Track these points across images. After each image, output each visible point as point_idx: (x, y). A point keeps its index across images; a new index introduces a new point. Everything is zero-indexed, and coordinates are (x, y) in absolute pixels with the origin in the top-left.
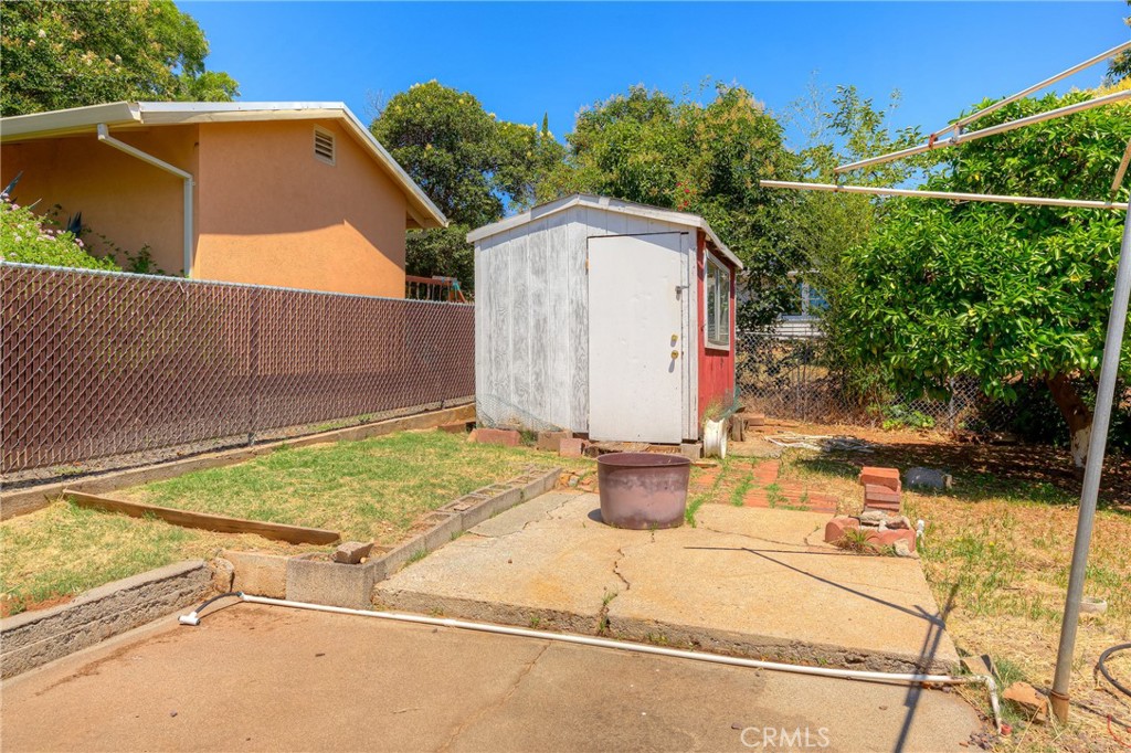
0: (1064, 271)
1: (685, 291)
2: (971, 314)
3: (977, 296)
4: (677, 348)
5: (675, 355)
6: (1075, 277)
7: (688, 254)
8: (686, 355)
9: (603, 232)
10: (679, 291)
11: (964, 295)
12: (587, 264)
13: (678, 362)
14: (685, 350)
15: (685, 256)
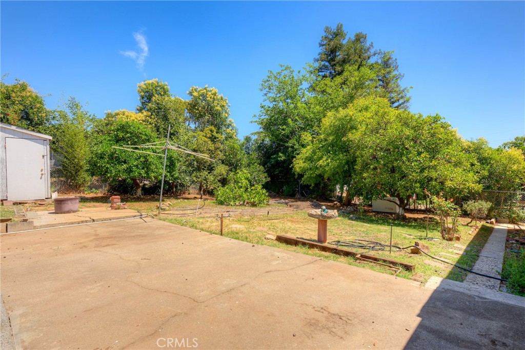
0: (140, 159)
1: (45, 157)
2: (125, 166)
3: (125, 162)
4: (43, 172)
5: (42, 174)
6: (142, 159)
7: (46, 146)
8: (46, 174)
9: (13, 136)
10: (43, 156)
11: (122, 162)
12: (5, 146)
13: (43, 176)
14: (46, 173)
15: (45, 147)
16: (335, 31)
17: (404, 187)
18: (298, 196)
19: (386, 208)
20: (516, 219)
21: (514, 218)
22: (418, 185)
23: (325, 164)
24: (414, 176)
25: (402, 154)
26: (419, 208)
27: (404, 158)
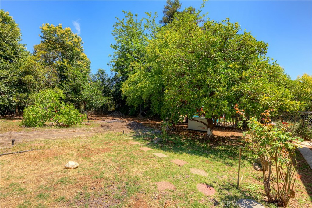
16: (174, 2)
17: (210, 106)
18: (140, 116)
19: (199, 127)
20: (308, 137)
21: (306, 135)
22: (225, 102)
23: (143, 85)
24: (221, 91)
25: (208, 65)
26: (228, 125)
27: (210, 69)
